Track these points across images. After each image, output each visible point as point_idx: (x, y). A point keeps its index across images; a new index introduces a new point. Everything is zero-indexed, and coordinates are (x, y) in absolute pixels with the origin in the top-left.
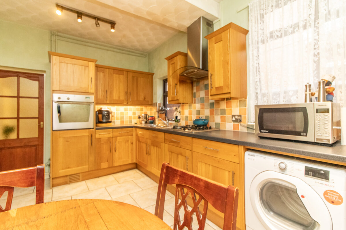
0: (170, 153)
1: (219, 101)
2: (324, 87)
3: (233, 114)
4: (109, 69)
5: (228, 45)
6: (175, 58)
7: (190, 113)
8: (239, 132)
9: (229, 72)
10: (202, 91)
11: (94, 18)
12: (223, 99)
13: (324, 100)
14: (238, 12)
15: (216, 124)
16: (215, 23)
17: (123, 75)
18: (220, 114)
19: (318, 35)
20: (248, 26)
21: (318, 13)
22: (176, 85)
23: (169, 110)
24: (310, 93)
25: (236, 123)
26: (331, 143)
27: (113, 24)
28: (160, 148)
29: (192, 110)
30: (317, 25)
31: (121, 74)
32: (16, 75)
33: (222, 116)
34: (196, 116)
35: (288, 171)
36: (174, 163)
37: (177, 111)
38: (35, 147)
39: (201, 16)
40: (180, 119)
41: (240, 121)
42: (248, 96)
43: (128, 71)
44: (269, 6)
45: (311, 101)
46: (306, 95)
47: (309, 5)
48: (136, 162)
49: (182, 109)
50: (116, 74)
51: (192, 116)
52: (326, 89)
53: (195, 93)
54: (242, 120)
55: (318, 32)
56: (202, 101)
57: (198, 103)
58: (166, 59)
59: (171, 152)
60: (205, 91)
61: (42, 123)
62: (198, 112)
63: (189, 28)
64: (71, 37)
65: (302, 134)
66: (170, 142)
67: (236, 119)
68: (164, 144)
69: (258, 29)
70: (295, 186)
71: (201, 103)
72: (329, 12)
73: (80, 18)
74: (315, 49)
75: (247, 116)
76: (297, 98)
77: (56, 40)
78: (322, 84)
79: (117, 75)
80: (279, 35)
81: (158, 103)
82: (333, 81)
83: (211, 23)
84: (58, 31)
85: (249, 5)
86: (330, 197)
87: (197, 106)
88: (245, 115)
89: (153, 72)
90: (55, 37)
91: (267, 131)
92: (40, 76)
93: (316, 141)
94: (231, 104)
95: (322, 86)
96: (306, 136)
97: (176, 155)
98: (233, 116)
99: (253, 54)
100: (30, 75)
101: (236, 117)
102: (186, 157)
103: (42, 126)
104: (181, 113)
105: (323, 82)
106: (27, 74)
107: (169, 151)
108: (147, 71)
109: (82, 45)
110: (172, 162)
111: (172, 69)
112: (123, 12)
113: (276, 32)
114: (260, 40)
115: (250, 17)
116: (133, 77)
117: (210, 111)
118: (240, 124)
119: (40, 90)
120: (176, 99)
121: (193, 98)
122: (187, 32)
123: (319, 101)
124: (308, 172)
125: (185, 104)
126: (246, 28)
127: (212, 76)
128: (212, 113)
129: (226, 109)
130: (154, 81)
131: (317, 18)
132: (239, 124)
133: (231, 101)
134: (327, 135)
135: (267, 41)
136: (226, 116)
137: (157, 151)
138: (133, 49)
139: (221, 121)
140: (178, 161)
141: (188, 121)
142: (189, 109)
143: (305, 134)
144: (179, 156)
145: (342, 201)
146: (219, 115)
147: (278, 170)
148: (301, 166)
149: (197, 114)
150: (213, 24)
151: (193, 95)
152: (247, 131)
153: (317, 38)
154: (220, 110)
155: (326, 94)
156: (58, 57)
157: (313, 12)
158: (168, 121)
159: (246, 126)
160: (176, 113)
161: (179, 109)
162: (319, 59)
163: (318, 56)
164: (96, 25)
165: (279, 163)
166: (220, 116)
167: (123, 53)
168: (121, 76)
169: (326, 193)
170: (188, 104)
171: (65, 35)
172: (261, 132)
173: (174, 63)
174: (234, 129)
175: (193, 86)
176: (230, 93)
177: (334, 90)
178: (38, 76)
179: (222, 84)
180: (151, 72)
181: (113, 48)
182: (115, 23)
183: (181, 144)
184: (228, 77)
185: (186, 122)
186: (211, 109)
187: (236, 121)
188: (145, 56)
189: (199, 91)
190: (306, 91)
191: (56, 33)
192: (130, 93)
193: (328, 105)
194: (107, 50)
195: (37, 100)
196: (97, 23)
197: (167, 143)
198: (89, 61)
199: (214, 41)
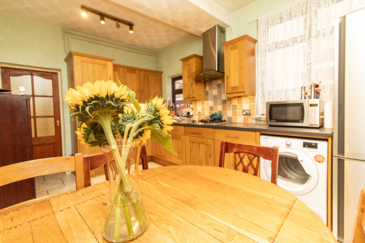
0: (191, 143)
1: (231, 98)
2: (314, 89)
3: (244, 109)
4: (122, 68)
5: (243, 53)
6: (191, 60)
7: (203, 109)
8: (248, 124)
9: (243, 75)
10: (214, 90)
11: (115, 19)
12: (235, 97)
13: (314, 98)
14: (248, 24)
15: (228, 118)
16: (228, 30)
17: (135, 73)
18: (232, 109)
19: (310, 49)
20: (258, 37)
21: (311, 33)
22: (192, 84)
23: (179, 107)
24: (305, 92)
25: (246, 117)
26: (318, 126)
27: (131, 26)
28: (181, 140)
29: (205, 106)
30: (310, 42)
31: (134, 73)
32: (30, 73)
33: (233, 111)
34: (209, 111)
35: (292, 147)
36: (195, 151)
37: (190, 108)
38: (53, 145)
39: (216, 24)
40: (192, 115)
41: (250, 114)
42: (256, 95)
43: (140, 70)
44: (274, 22)
45: (305, 98)
46: (302, 94)
47: (305, 26)
48: (151, 155)
49: (195, 105)
50: (129, 72)
51: (205, 112)
52: (316, 90)
53: (208, 91)
54: (251, 114)
55: (311, 47)
56: (215, 98)
57: (211, 100)
58: (181, 60)
59: (193, 142)
60: (218, 90)
61: (58, 121)
62: (211, 108)
63: (204, 33)
64: (84, 35)
65: (300, 121)
66: (191, 134)
67: (246, 113)
68: (184, 136)
69: (266, 41)
70: (296, 155)
71: (214, 100)
72: (319, 34)
73: (102, 19)
74: (308, 60)
75: (255, 110)
76: (294, 96)
77: (69, 38)
78: (313, 87)
79: (130, 74)
80: (282, 46)
81: (168, 101)
82: (320, 84)
83: (223, 30)
84: (71, 29)
85: (258, 19)
86: (317, 159)
87: (210, 103)
88: (254, 109)
89: (161, 71)
90: (68, 35)
91: (275, 121)
92: (53, 75)
93: (309, 126)
94: (242, 101)
95: (313, 88)
96: (303, 122)
97: (198, 144)
98: (243, 111)
99: (261, 60)
100: (43, 73)
101: (246, 111)
102: (208, 145)
103: (58, 124)
104: (194, 109)
105: (314, 85)
106: (40, 73)
107: (190, 142)
108: (154, 69)
109: (94, 43)
110: (194, 150)
111: (187, 70)
112: (143, 16)
113: (280, 44)
114: (267, 50)
115: (259, 30)
116: (144, 76)
117: (223, 107)
118: (250, 117)
119: (54, 89)
120: (191, 97)
121: (206, 96)
122: (202, 37)
123: (311, 98)
124: (305, 145)
125: (197, 102)
126: (256, 38)
127: (229, 78)
128: (224, 109)
129: (237, 105)
130: (163, 79)
131: (310, 36)
132: (248, 118)
133: (242, 99)
134: (316, 121)
135: (273, 50)
136: (237, 111)
137: (177, 143)
138: (141, 48)
139: (233, 115)
140: (200, 149)
141: (201, 116)
142: (202, 105)
143: (302, 121)
144: (201, 145)
145: (325, 160)
146: (230, 110)
147: (285, 146)
148: (301, 142)
149: (210, 110)
150: (225, 31)
151: (206, 93)
152: (255, 123)
153: (309, 51)
154: (232, 106)
155: (316, 94)
156: (80, 57)
157: (307, 32)
158: (181, 117)
159: (255, 118)
160: (189, 110)
161: (191, 106)
162: (311, 68)
163: (310, 65)
164: (117, 26)
165: (286, 141)
166: (232, 111)
167: (132, 52)
168: (134, 75)
169: (315, 157)
170: (201, 101)
171: (78, 33)
172: (270, 121)
173: (189, 64)
174: (244, 121)
175: (206, 85)
176: (244, 92)
177: (320, 90)
178: (51, 74)
179: (237, 85)
180: (159, 70)
181: (123, 46)
182: (134, 24)
183: (203, 135)
184: (243, 79)
185: (199, 117)
186: (223, 105)
187: (247, 114)
188: (152, 55)
189: (212, 89)
190: (302, 91)
191: (69, 30)
192: (142, 91)
193: (316, 101)
194: (118, 48)
195: (52, 98)
196: (118, 25)
197: (188, 135)
198: (107, 61)
199: (230, 48)
